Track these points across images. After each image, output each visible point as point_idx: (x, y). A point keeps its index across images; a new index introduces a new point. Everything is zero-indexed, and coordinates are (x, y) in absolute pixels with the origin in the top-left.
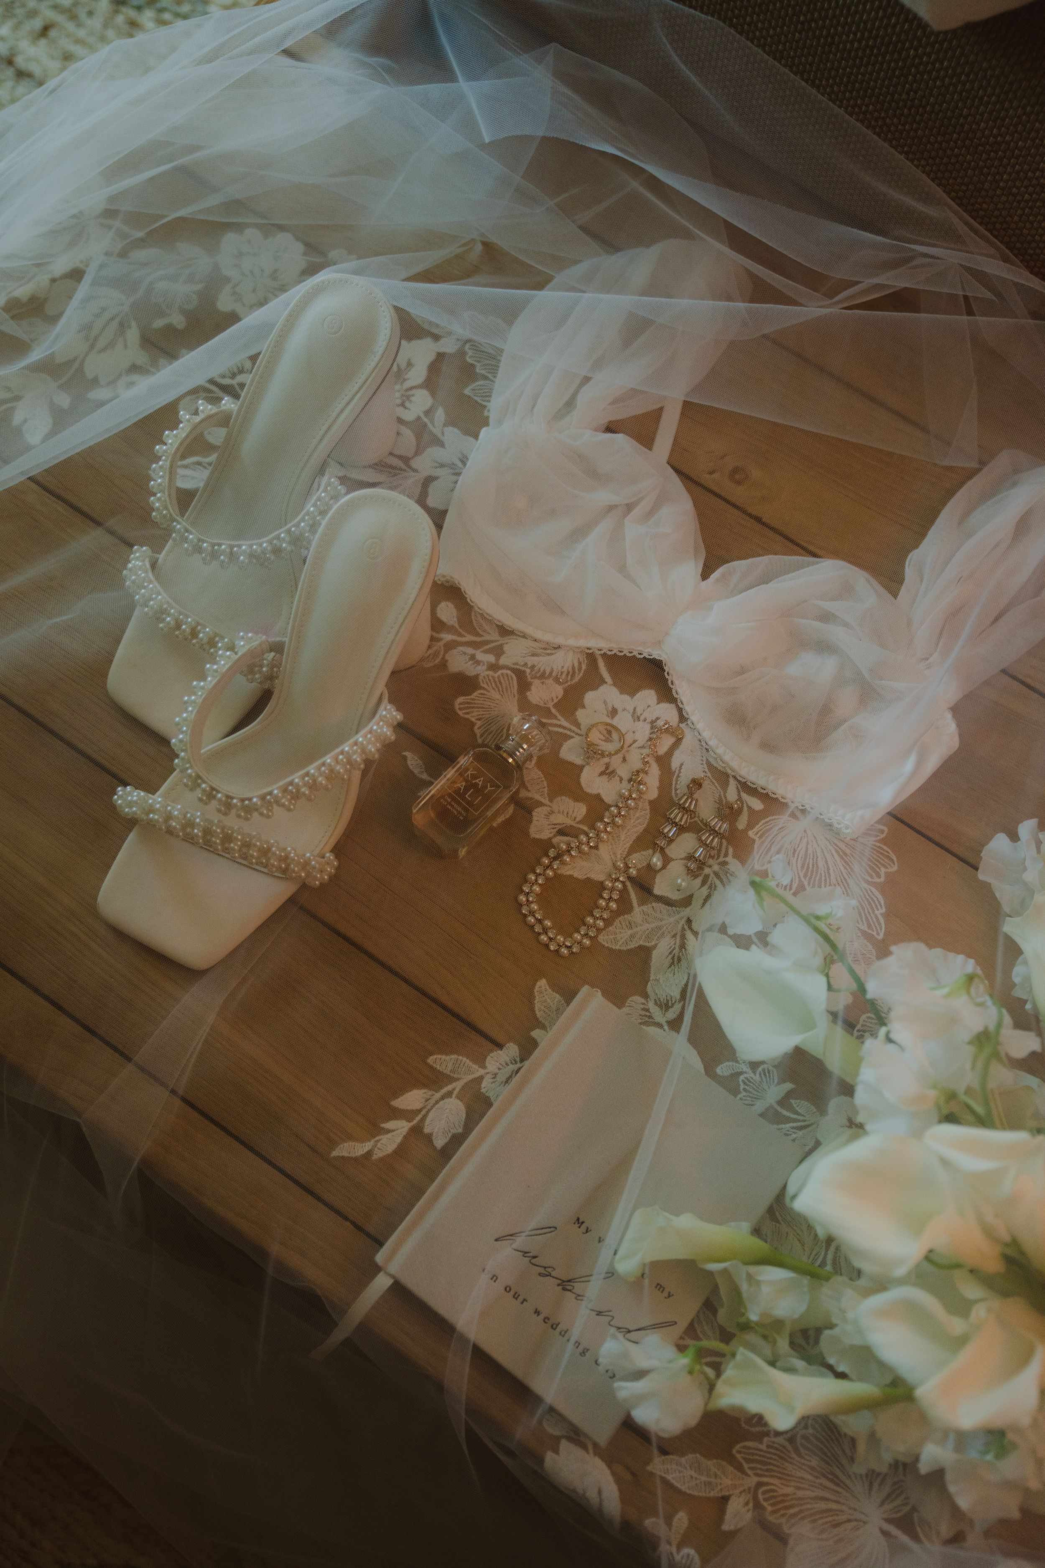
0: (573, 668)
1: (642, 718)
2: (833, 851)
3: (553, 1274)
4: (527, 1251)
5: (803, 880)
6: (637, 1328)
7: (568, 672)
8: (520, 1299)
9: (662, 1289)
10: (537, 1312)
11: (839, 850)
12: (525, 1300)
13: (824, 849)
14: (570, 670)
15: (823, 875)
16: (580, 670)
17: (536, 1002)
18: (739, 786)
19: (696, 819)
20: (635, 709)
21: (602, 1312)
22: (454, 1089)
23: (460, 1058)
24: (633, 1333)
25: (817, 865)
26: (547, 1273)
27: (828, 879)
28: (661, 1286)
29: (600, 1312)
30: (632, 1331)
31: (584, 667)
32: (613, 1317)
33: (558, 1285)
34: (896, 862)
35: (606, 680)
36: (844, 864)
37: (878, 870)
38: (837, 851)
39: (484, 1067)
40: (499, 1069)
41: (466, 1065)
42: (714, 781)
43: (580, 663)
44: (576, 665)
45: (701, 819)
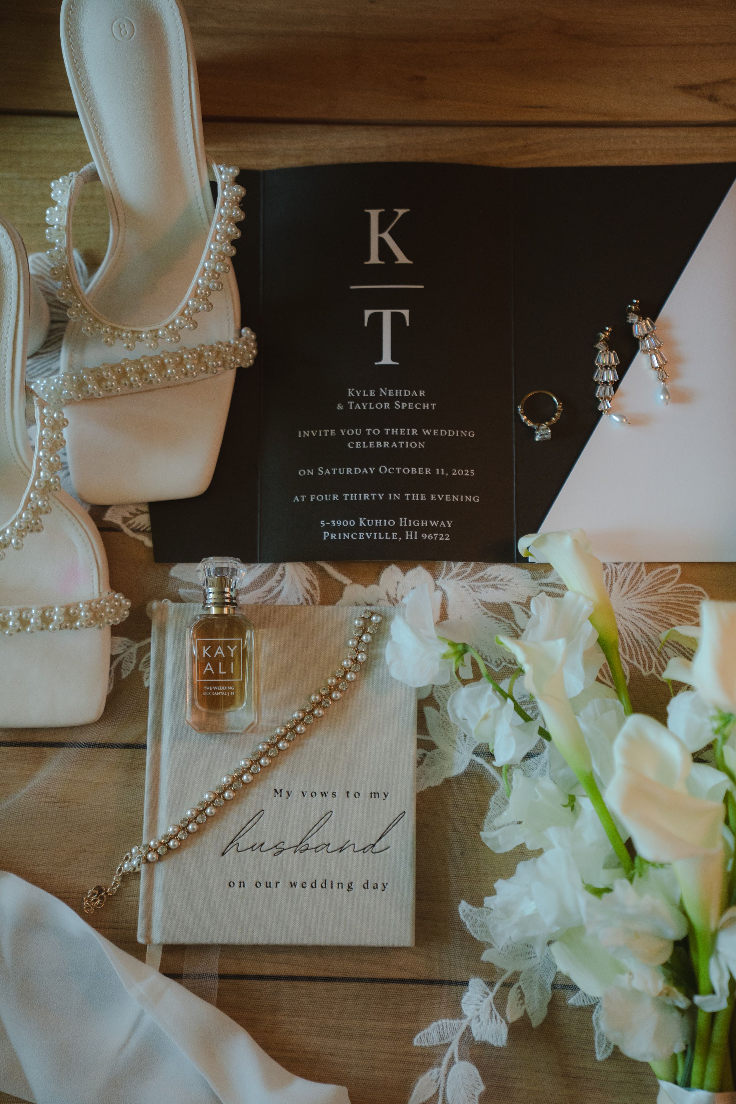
0: (308, 591)
1: (399, 598)
2: (644, 618)
3: (285, 847)
4: (253, 845)
5: (631, 662)
6: (378, 838)
7: (306, 600)
8: (273, 885)
9: (377, 795)
10: (293, 885)
11: (648, 613)
12: (277, 883)
13: (634, 621)
14: (307, 596)
15: (646, 645)
16: (315, 588)
17: (468, 927)
18: (524, 608)
19: (504, 664)
20: (387, 594)
21: (343, 847)
22: (453, 1055)
23: (440, 1022)
24: (377, 844)
25: (636, 640)
26: (280, 850)
27: (653, 647)
28: (375, 793)
29: (342, 848)
30: (375, 844)
31: (316, 583)
32: (354, 844)
33: (295, 852)
34: (705, 593)
35: (344, 582)
36: (660, 624)
37: (694, 610)
38: (646, 615)
39: (465, 1017)
40: (478, 1010)
41: (448, 1025)
42: (499, 617)
43: (310, 582)
44: (309, 587)
45: (508, 661)
